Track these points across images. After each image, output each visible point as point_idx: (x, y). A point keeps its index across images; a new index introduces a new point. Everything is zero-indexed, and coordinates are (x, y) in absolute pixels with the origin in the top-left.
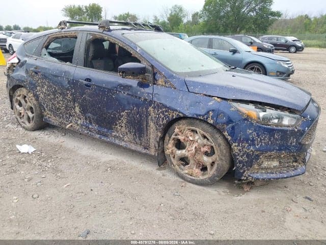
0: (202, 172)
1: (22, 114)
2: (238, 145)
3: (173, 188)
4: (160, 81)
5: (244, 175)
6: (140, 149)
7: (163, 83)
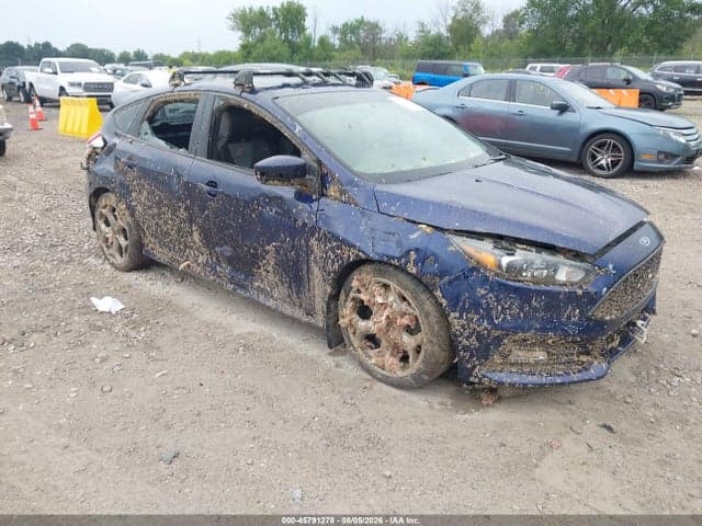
0: (402, 364)
1: (110, 241)
2: (461, 317)
3: (346, 390)
4: (332, 190)
5: (474, 373)
6: (299, 314)
7: (338, 195)
